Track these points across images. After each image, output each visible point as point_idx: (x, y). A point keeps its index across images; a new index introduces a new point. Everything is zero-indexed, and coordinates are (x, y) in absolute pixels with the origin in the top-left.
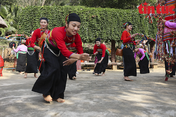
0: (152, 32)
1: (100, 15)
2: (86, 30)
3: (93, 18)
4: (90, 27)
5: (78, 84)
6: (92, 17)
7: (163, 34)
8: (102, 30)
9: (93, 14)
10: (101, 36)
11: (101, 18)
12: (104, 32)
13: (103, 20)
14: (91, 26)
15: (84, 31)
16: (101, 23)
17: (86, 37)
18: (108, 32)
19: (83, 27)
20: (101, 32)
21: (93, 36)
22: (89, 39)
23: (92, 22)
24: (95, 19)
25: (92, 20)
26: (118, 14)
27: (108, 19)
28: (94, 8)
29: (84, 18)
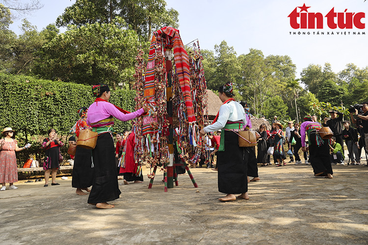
1: (61, 93)
2: (34, 114)
3: (48, 96)
5: (6, 210)
6: (46, 94)
7: (142, 125)
8: (62, 115)
9: (47, 90)
10: (61, 124)
11: (62, 97)
12: (67, 119)
13: (65, 99)
14: (44, 108)
15: (30, 116)
16: (62, 104)
17: (34, 126)
18: (73, 118)
19: (28, 109)
20: (60, 119)
21: (46, 124)
22: (40, 130)
23: (46, 103)
24: (51, 97)
25: (45, 99)
26: (88, 93)
27: (72, 98)
28: (51, 81)
29: (32, 96)
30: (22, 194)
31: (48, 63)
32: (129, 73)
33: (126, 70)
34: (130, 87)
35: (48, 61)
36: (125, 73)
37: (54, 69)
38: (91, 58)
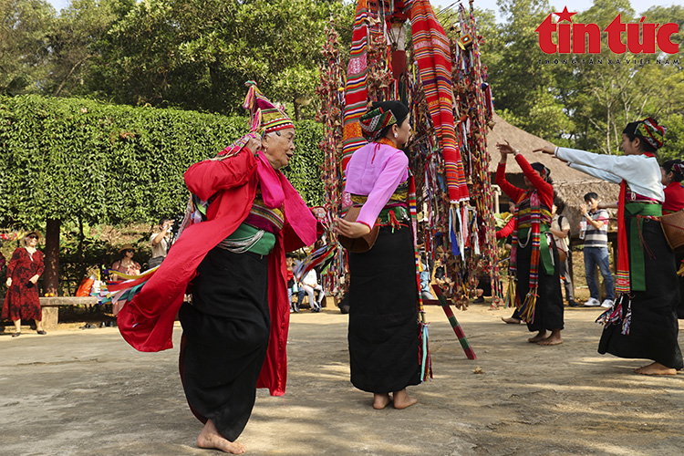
0: (316, 189)
1: (150, 133)
2: (97, 181)
3: (124, 140)
4: (114, 170)
6: (120, 137)
7: (340, 207)
8: (154, 181)
9: (123, 127)
10: (151, 202)
11: (153, 142)
12: (163, 190)
13: (160, 147)
14: (117, 168)
15: (90, 185)
16: (153, 157)
17: (97, 207)
18: (176, 188)
19: (86, 170)
20: (150, 190)
21: (122, 202)
22: (109, 214)
23: (121, 155)
24: (131, 143)
25: (119, 146)
26: (209, 130)
27: (174, 144)
28: (129, 108)
29: (93, 141)
30: (81, 357)
31: (119, 67)
32: (294, 79)
33: (287, 73)
34: (296, 110)
35: (119, 61)
36: (282, 81)
37: (131, 77)
38: (210, 49)
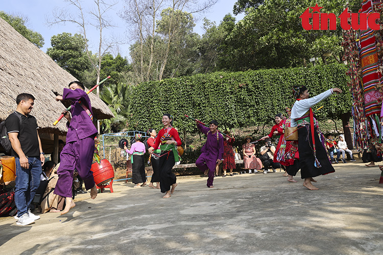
0: (342, 99)
1: (253, 82)
2: (231, 108)
3: (241, 88)
4: (238, 102)
5: (231, 200)
6: (239, 86)
7: (364, 104)
8: (257, 105)
9: (240, 81)
10: (257, 115)
11: (254, 86)
13: (258, 88)
14: (240, 101)
15: (228, 110)
16: (255, 94)
17: (233, 120)
18: (268, 107)
19: (226, 104)
20: (256, 109)
21: (243, 116)
22: (238, 123)
23: (240, 95)
24: (244, 88)
25: (239, 91)
26: (281, 77)
27: (265, 86)
28: (241, 72)
29: (227, 90)
30: (236, 186)
31: (233, 54)
32: (322, 44)
33: (317, 41)
34: (323, 60)
35: (232, 52)
36: (316, 45)
37: (239, 59)
38: (275, 37)
